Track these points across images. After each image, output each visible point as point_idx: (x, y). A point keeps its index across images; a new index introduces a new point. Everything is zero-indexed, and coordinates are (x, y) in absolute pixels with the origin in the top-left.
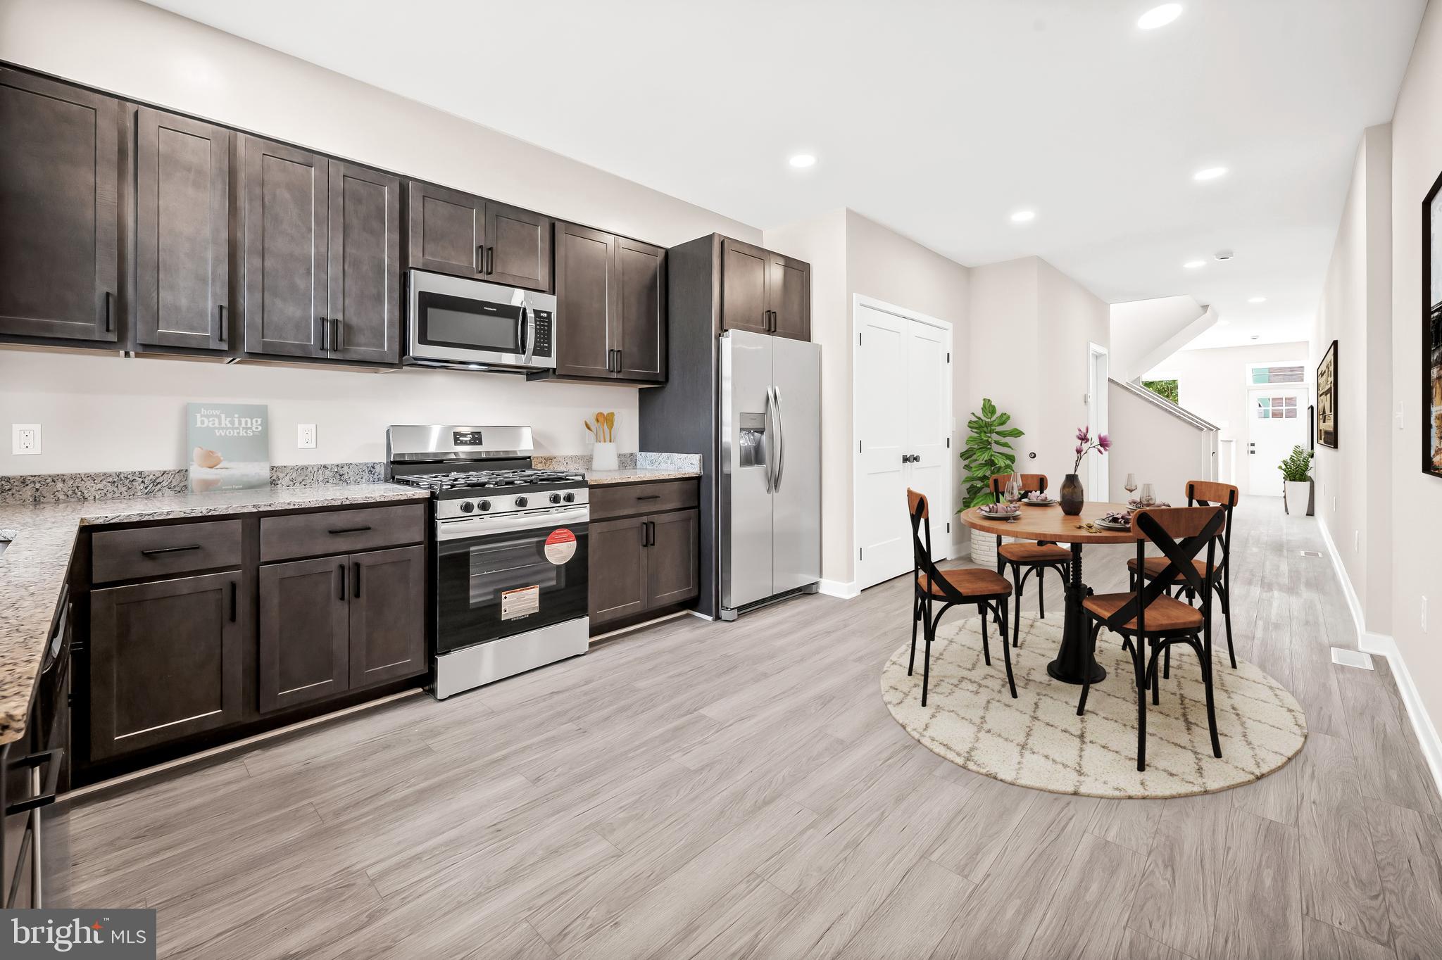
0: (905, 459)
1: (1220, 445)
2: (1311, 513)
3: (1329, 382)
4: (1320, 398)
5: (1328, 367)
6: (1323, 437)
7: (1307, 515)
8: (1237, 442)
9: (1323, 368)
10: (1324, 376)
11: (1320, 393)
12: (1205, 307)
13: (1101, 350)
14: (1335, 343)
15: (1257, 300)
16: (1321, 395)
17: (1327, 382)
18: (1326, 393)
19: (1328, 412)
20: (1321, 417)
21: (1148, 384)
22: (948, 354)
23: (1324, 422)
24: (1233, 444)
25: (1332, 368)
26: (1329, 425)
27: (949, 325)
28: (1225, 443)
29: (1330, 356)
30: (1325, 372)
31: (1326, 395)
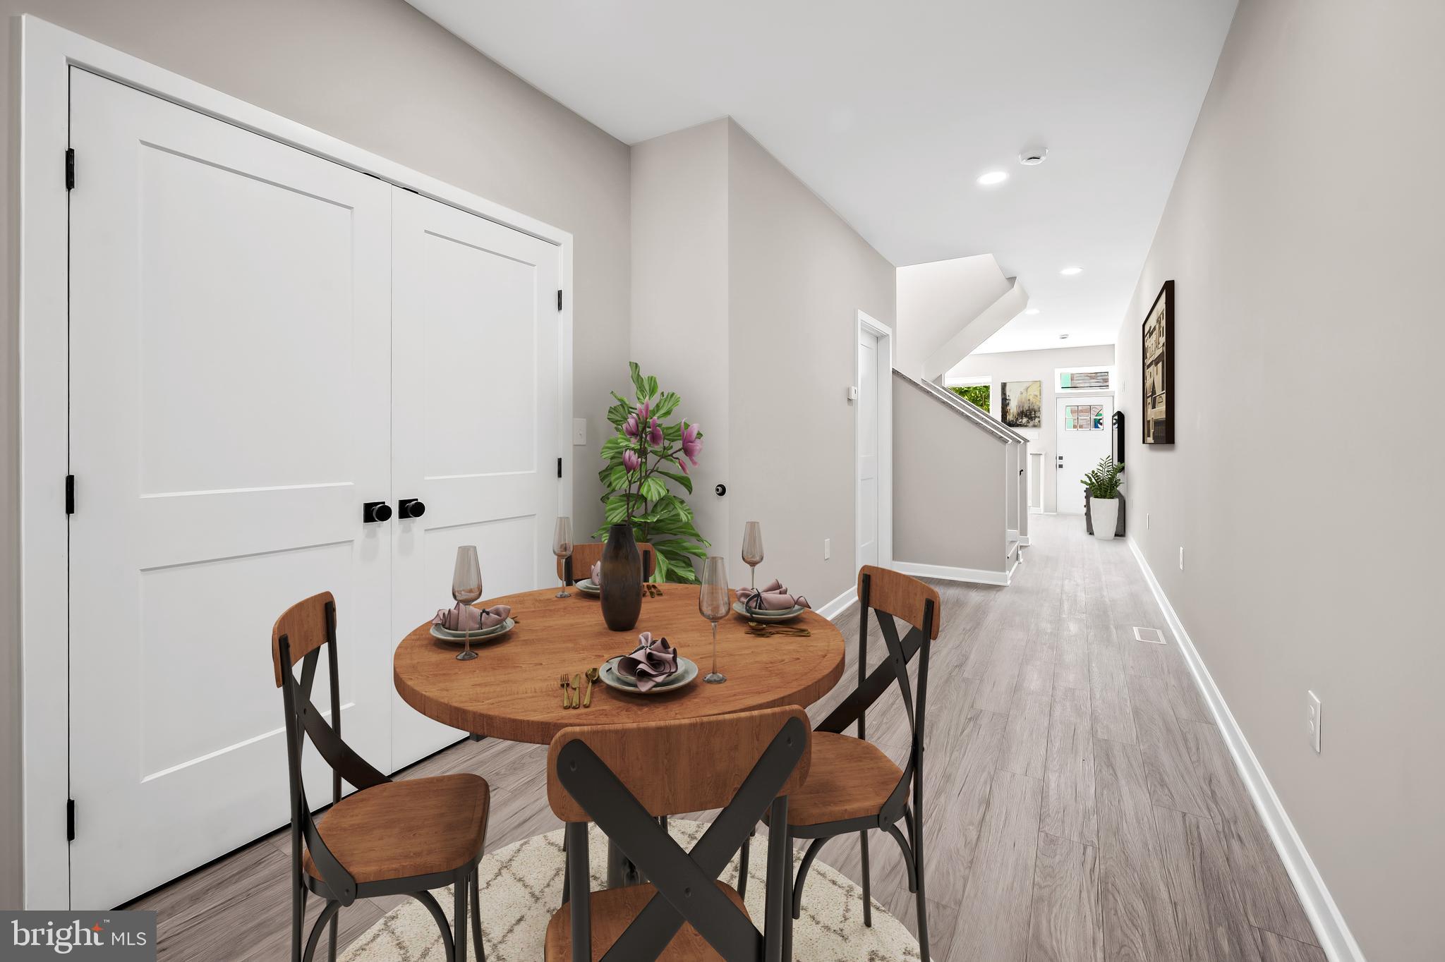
0: (375, 513)
1: (1029, 458)
2: (1121, 533)
3: (1161, 344)
4: (1147, 371)
5: (1159, 321)
6: (1152, 431)
7: (1116, 535)
8: (1045, 455)
9: (1152, 322)
10: (1154, 336)
11: (1148, 362)
12: (1012, 280)
13: (884, 328)
14: (1169, 287)
15: (1071, 271)
16: (1149, 366)
17: (1156, 345)
18: (1156, 362)
19: (1159, 391)
20: (1149, 400)
21: (962, 392)
22: (560, 293)
23: (1154, 407)
24: (1042, 458)
25: (1163, 323)
26: (1159, 412)
27: (566, 238)
28: (1034, 456)
29: (1162, 305)
30: (1155, 328)
31: (1156, 364)
